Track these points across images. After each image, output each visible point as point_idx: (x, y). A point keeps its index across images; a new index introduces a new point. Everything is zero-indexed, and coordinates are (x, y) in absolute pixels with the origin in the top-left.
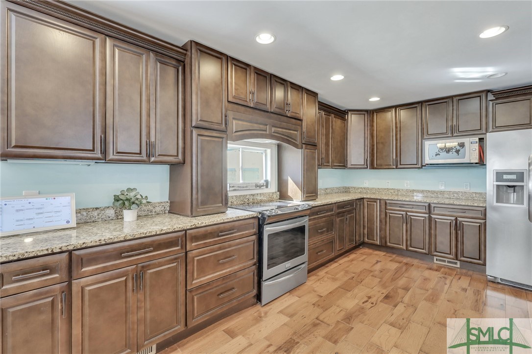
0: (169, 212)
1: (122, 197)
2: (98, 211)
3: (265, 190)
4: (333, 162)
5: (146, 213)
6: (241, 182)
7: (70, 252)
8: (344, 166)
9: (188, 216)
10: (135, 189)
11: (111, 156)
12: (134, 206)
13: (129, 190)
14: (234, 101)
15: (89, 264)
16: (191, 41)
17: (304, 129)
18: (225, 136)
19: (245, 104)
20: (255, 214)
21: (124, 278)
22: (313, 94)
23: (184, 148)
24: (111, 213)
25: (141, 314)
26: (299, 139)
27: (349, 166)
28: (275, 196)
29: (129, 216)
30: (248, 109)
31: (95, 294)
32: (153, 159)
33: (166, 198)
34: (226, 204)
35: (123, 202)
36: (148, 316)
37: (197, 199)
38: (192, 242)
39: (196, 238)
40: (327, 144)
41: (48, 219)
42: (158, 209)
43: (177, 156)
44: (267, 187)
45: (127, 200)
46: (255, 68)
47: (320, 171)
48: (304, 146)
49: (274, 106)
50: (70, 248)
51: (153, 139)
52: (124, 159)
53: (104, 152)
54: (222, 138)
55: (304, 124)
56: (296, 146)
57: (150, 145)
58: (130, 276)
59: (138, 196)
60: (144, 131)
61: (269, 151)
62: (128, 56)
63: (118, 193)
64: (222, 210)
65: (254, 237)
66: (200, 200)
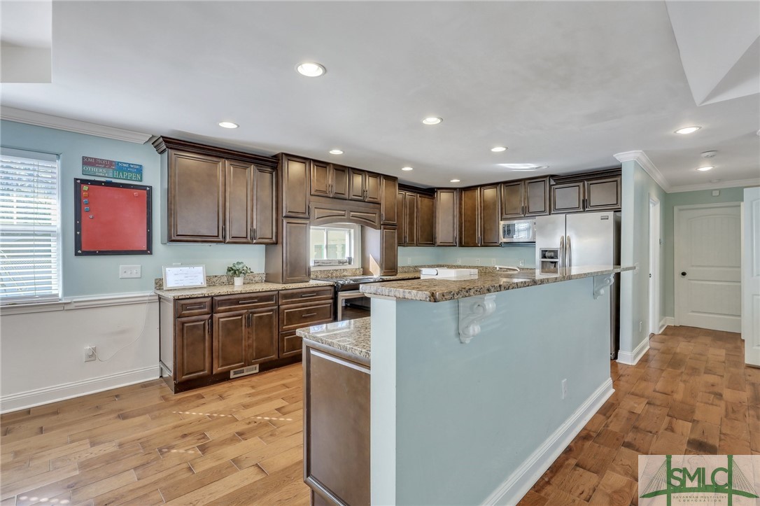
0: (266, 281)
1: (234, 268)
2: (216, 278)
3: (347, 267)
4: (417, 240)
5: (248, 281)
6: (325, 258)
7: (212, 297)
8: (432, 244)
9: (279, 283)
10: (242, 263)
11: (228, 240)
12: (242, 274)
13: (238, 263)
14: (316, 193)
15: (221, 306)
16: (282, 153)
17: (383, 212)
18: (308, 222)
19: (325, 195)
20: (331, 283)
21: (240, 317)
22: (394, 179)
23: (277, 233)
24: (225, 279)
25: (250, 341)
26: (377, 221)
27: (438, 243)
28: (358, 272)
29: (238, 281)
30: (328, 199)
31: (225, 324)
32: (255, 241)
33: (263, 271)
34: (309, 275)
35: (234, 272)
36: (254, 345)
37: (287, 270)
38: (282, 299)
39: (286, 296)
40: (411, 223)
41: (191, 281)
42: (257, 279)
43: (272, 238)
44: (350, 263)
45: (238, 270)
46: (334, 165)
47: (400, 249)
48: (382, 226)
49: (351, 194)
50: (213, 294)
51: (255, 227)
52: (237, 241)
53: (224, 237)
54: (306, 224)
55: (383, 207)
56: (375, 227)
57: (253, 231)
58: (244, 316)
59: (245, 268)
60: (248, 221)
61: (352, 231)
62: (239, 170)
63: (231, 266)
64: (306, 280)
65: (331, 301)
66: (288, 271)
